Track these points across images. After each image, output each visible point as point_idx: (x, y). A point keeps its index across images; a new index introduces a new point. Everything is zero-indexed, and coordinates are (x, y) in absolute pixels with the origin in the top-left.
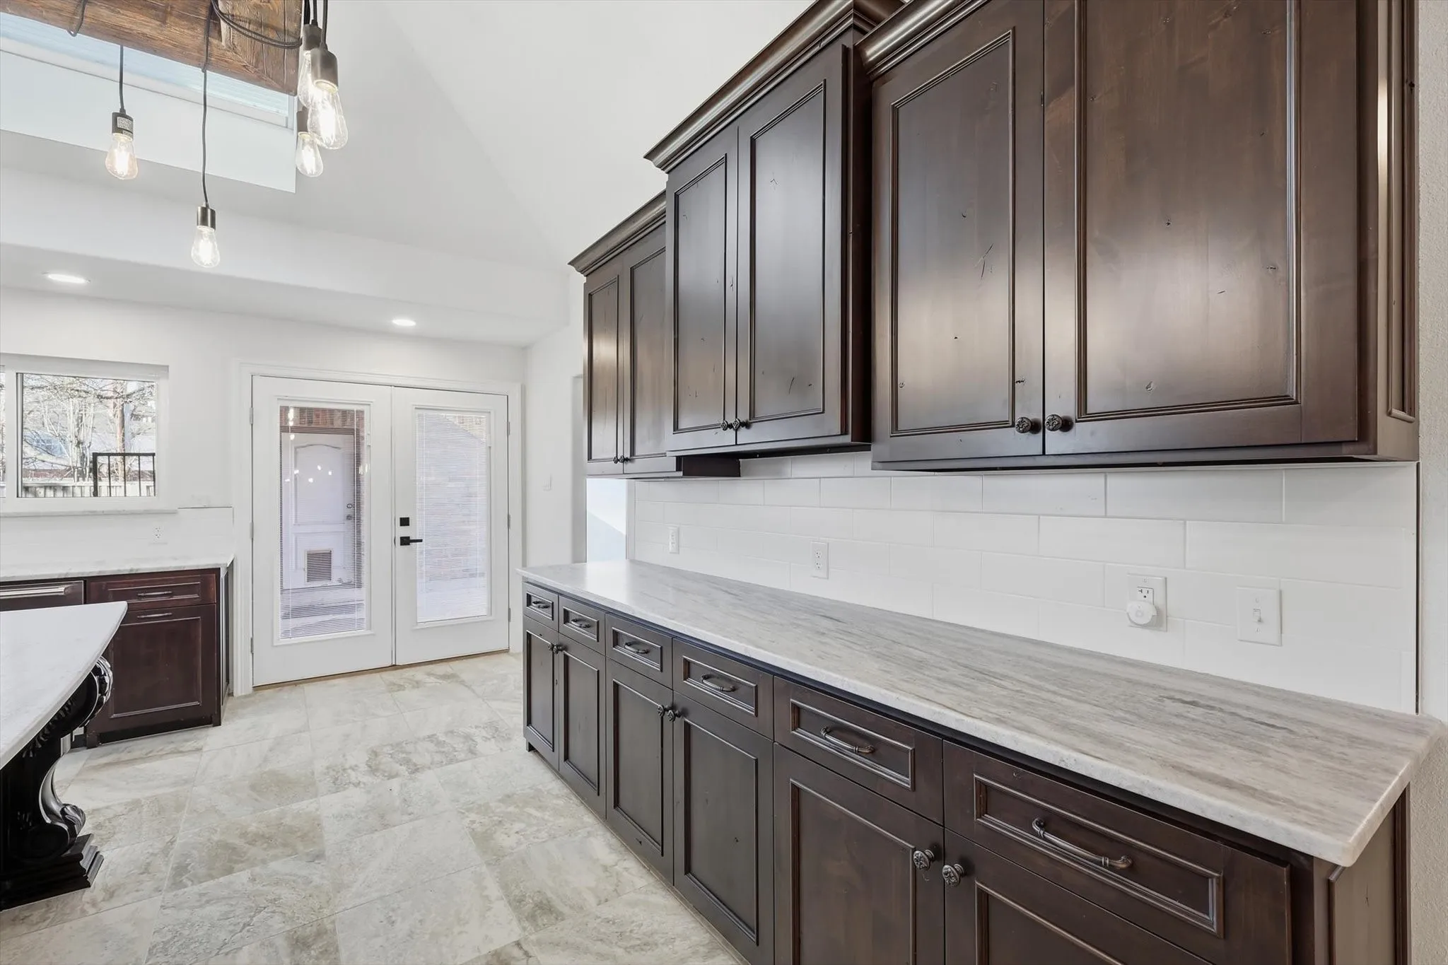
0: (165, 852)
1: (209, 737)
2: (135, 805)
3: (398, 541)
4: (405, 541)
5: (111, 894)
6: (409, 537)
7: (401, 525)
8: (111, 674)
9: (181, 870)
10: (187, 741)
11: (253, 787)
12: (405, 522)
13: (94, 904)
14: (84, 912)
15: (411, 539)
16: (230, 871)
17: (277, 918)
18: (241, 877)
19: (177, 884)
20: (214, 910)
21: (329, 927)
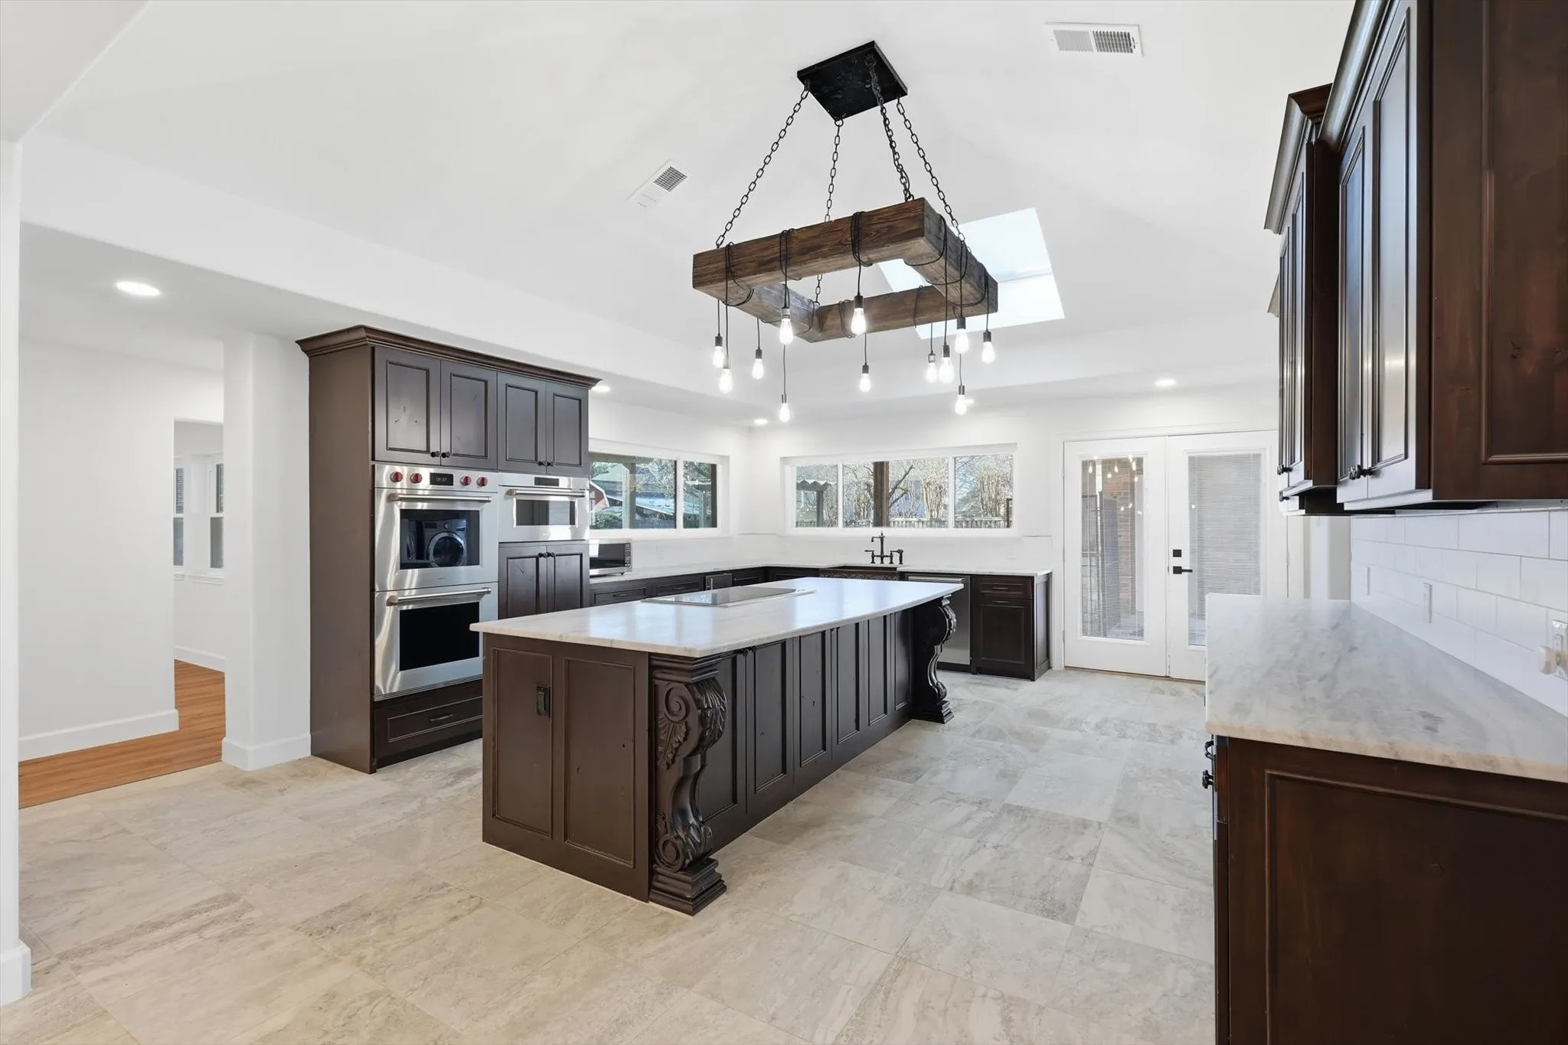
0: (976, 723)
1: (1026, 686)
2: (976, 703)
3: (1171, 569)
4: (1178, 570)
5: (950, 729)
6: (1181, 567)
7: (1174, 556)
8: (955, 620)
9: (979, 732)
10: (1014, 683)
11: (1029, 714)
12: (1177, 553)
13: (943, 729)
14: (938, 731)
15: (1183, 568)
16: (995, 740)
17: (1002, 763)
18: (998, 744)
19: (973, 736)
20: (980, 750)
21: (1019, 775)
